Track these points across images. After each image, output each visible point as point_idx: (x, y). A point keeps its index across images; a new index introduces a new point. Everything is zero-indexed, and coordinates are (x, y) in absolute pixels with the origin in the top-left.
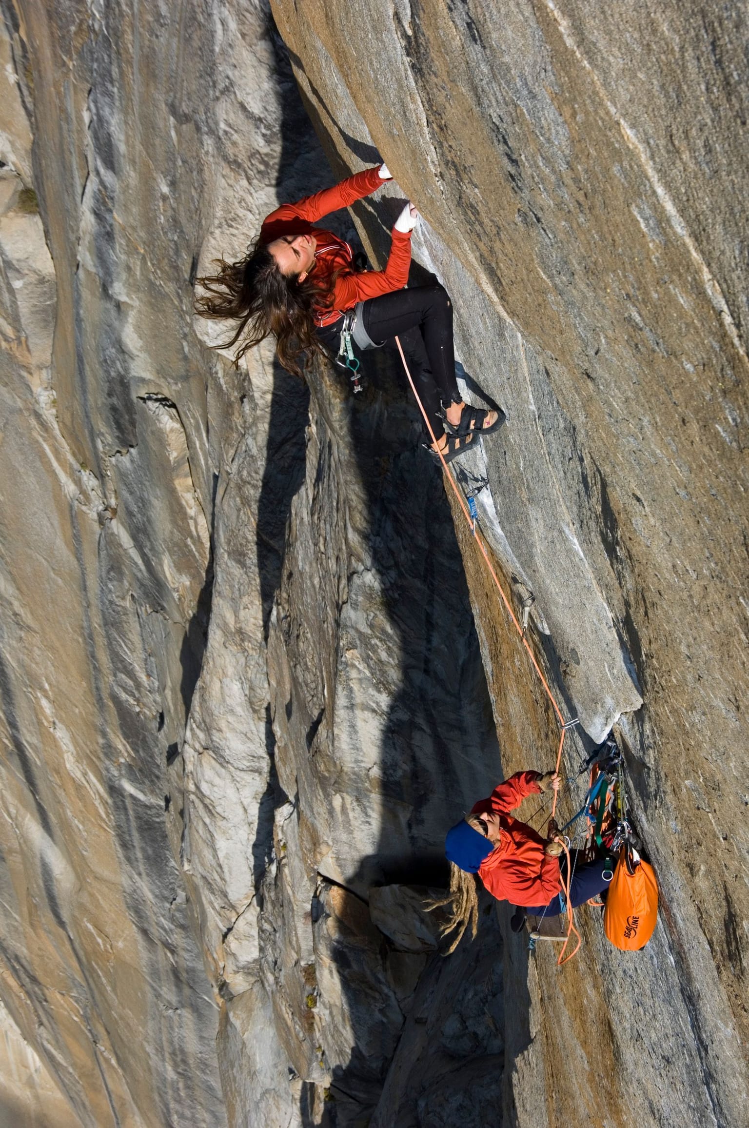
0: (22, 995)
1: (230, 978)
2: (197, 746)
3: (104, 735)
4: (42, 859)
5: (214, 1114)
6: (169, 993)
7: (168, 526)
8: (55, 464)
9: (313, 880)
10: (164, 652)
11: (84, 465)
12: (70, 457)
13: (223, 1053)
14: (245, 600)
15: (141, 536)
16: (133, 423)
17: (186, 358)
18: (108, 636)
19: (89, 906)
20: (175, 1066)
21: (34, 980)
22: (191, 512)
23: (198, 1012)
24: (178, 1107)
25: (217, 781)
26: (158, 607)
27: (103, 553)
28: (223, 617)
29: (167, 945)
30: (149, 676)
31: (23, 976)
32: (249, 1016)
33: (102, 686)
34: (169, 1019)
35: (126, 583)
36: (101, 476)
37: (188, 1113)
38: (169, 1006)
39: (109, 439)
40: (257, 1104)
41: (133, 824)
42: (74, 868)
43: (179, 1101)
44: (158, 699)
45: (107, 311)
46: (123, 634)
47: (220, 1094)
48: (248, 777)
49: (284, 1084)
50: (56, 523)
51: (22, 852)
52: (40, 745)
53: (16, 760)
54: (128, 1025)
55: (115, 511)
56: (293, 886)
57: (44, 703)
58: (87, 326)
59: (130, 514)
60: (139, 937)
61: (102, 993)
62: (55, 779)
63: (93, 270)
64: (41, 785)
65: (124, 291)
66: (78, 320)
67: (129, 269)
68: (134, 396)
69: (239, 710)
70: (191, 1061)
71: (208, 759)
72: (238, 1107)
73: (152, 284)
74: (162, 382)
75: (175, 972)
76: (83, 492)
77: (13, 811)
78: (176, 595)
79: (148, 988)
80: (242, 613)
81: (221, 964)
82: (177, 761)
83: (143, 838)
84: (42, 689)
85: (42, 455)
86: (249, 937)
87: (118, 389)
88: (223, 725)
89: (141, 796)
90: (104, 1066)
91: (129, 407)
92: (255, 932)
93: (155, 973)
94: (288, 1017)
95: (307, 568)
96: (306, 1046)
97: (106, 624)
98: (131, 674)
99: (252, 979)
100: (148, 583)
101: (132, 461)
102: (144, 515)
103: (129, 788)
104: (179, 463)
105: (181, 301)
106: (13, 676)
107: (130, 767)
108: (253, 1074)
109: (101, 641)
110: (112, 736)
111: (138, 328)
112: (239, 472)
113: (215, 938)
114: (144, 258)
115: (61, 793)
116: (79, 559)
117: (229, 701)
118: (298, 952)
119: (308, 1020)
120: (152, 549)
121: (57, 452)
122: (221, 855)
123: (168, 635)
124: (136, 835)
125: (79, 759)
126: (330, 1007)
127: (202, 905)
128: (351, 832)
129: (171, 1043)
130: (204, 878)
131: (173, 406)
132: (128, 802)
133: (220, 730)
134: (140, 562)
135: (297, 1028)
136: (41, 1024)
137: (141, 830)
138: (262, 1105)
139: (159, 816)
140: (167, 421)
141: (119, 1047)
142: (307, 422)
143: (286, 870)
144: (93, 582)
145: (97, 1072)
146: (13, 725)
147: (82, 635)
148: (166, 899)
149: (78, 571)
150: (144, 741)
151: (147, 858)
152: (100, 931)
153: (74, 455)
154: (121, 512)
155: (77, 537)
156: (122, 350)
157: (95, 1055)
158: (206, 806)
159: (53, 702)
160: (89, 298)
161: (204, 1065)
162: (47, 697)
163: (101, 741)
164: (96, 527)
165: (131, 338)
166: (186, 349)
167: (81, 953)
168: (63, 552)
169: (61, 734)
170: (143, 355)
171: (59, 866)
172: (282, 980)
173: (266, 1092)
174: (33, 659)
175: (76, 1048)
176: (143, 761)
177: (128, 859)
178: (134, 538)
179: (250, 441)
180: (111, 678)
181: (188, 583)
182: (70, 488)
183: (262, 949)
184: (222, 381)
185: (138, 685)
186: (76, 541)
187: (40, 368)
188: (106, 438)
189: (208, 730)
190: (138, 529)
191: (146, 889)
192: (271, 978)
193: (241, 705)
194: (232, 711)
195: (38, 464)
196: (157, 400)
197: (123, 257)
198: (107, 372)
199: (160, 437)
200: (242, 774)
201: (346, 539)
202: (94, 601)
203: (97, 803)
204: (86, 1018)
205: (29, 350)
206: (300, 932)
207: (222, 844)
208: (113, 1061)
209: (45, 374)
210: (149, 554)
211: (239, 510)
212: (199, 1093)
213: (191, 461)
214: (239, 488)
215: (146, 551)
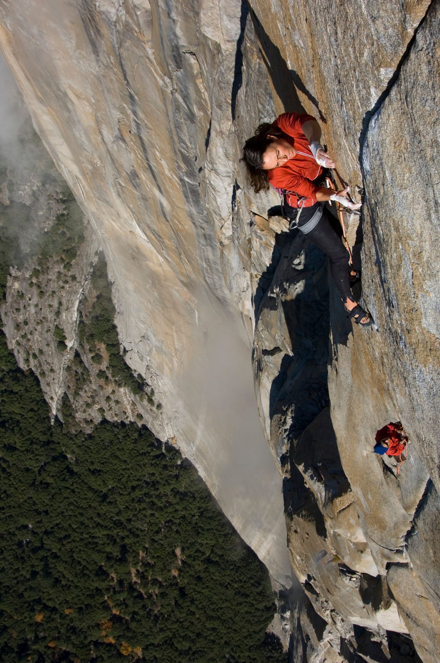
0: (157, 241)
1: (223, 241)
2: (209, 169)
3: (177, 163)
4: (160, 201)
5: (219, 277)
6: (203, 241)
7: (195, 96)
8: (155, 74)
9: (249, 213)
10: (195, 137)
11: (165, 75)
12: (160, 72)
13: (222, 262)
14: (223, 121)
15: (186, 99)
16: (181, 61)
17: (198, 38)
18: (177, 131)
19: (176, 216)
20: (206, 263)
21: (160, 237)
22: (203, 91)
23: (213, 247)
24: (208, 275)
25: (216, 180)
26: (193, 122)
27: (173, 104)
28: (215, 127)
29: (201, 227)
30: (191, 144)
31: (156, 235)
32: (230, 252)
33: (176, 147)
34: (203, 249)
35: (182, 114)
36: (171, 78)
37: (211, 277)
38: (203, 245)
39: (173, 66)
40: (234, 277)
41: (188, 190)
42: (170, 204)
43: (208, 273)
44: (194, 151)
45: (170, 22)
46: (181, 130)
47: (221, 271)
48: (226, 179)
49: (242, 272)
50: (157, 94)
51: (153, 198)
52: (157, 166)
53: (149, 171)
54: (191, 251)
55: (176, 90)
56: (243, 215)
57: (157, 153)
58: (163, 28)
59: (182, 91)
60: (192, 225)
61: (182, 242)
62: (162, 177)
63: (164, 8)
64: (158, 178)
65: (175, 15)
66: (160, 26)
67: (177, 8)
68: (181, 52)
69: (222, 157)
70: (211, 262)
71: (213, 174)
72: (228, 278)
73: (185, 13)
74: (190, 46)
75: (205, 235)
76: (165, 84)
77: (150, 187)
78: (199, 118)
79: (196, 240)
80: (222, 126)
81: (220, 236)
82: (202, 171)
83: (192, 195)
84: (156, 148)
85: (151, 72)
86: (229, 228)
87: (175, 49)
88: (217, 162)
89: (190, 182)
90: (183, 262)
91: (179, 55)
92: (231, 227)
93: (198, 235)
94: (243, 254)
95: (244, 115)
96: (249, 262)
97: (176, 127)
98: (185, 143)
99: (230, 241)
100: (189, 114)
101: (181, 74)
102: (186, 92)
103: (186, 179)
104: (197, 74)
105: (195, 19)
106: (146, 144)
107: (186, 173)
108: (232, 269)
109: (174, 133)
110: (180, 163)
111: (181, 28)
112: (218, 78)
113: (218, 229)
114: (181, 4)
115: (164, 181)
116: (165, 106)
117: (219, 155)
118: (245, 235)
119: (250, 255)
120: (190, 103)
121: (156, 70)
122: (219, 203)
123: (196, 131)
124: (189, 194)
125: (169, 171)
126: (256, 251)
127: (213, 218)
128: (262, 200)
129: (204, 256)
130: (213, 210)
131: (194, 55)
132: (186, 184)
133: (216, 164)
134: (186, 107)
135: (246, 257)
136: (163, 249)
137: (191, 192)
138: (235, 278)
139: (196, 188)
140: (193, 60)
141: (187, 256)
142: (242, 65)
143: (241, 210)
144: (170, 114)
145: (181, 263)
146: (147, 160)
147: (168, 131)
148: (200, 213)
149: (165, 109)
150: (190, 164)
151: (193, 201)
152: (180, 223)
153: (161, 71)
154: (178, 90)
155: (164, 99)
156: (176, 36)
157: (180, 258)
158: (213, 188)
159: (160, 152)
160: (164, 18)
161: (215, 263)
162: (158, 151)
163: (176, 165)
164: (170, 95)
165: (179, 32)
166: (198, 35)
167: (174, 230)
168: (160, 104)
169: (163, 162)
170: (183, 38)
171: (165, 203)
172: (240, 243)
173: (236, 274)
174: (152, 139)
175: (174, 256)
176: (190, 171)
177: (188, 201)
178: (184, 99)
179: (222, 68)
180: (179, 145)
181: (202, 114)
182: (161, 82)
183: (233, 233)
184: (211, 47)
185: (188, 147)
186: (164, 100)
187: (148, 41)
188: (172, 66)
189: (212, 164)
190: (185, 96)
191: (194, 210)
192: (237, 242)
193: (222, 156)
194: (220, 158)
195: (150, 75)
196: (189, 53)
197: (174, 4)
198: (171, 44)
199: (190, 65)
200: (224, 178)
201: (258, 107)
202: (171, 120)
203: (176, 184)
204: (177, 248)
205: (144, 36)
206: (246, 229)
207: (219, 200)
208: (186, 260)
209: (150, 44)
210: (189, 105)
211: (219, 91)
212: (214, 271)
213: (201, 73)
214: (219, 84)
215: (188, 103)
